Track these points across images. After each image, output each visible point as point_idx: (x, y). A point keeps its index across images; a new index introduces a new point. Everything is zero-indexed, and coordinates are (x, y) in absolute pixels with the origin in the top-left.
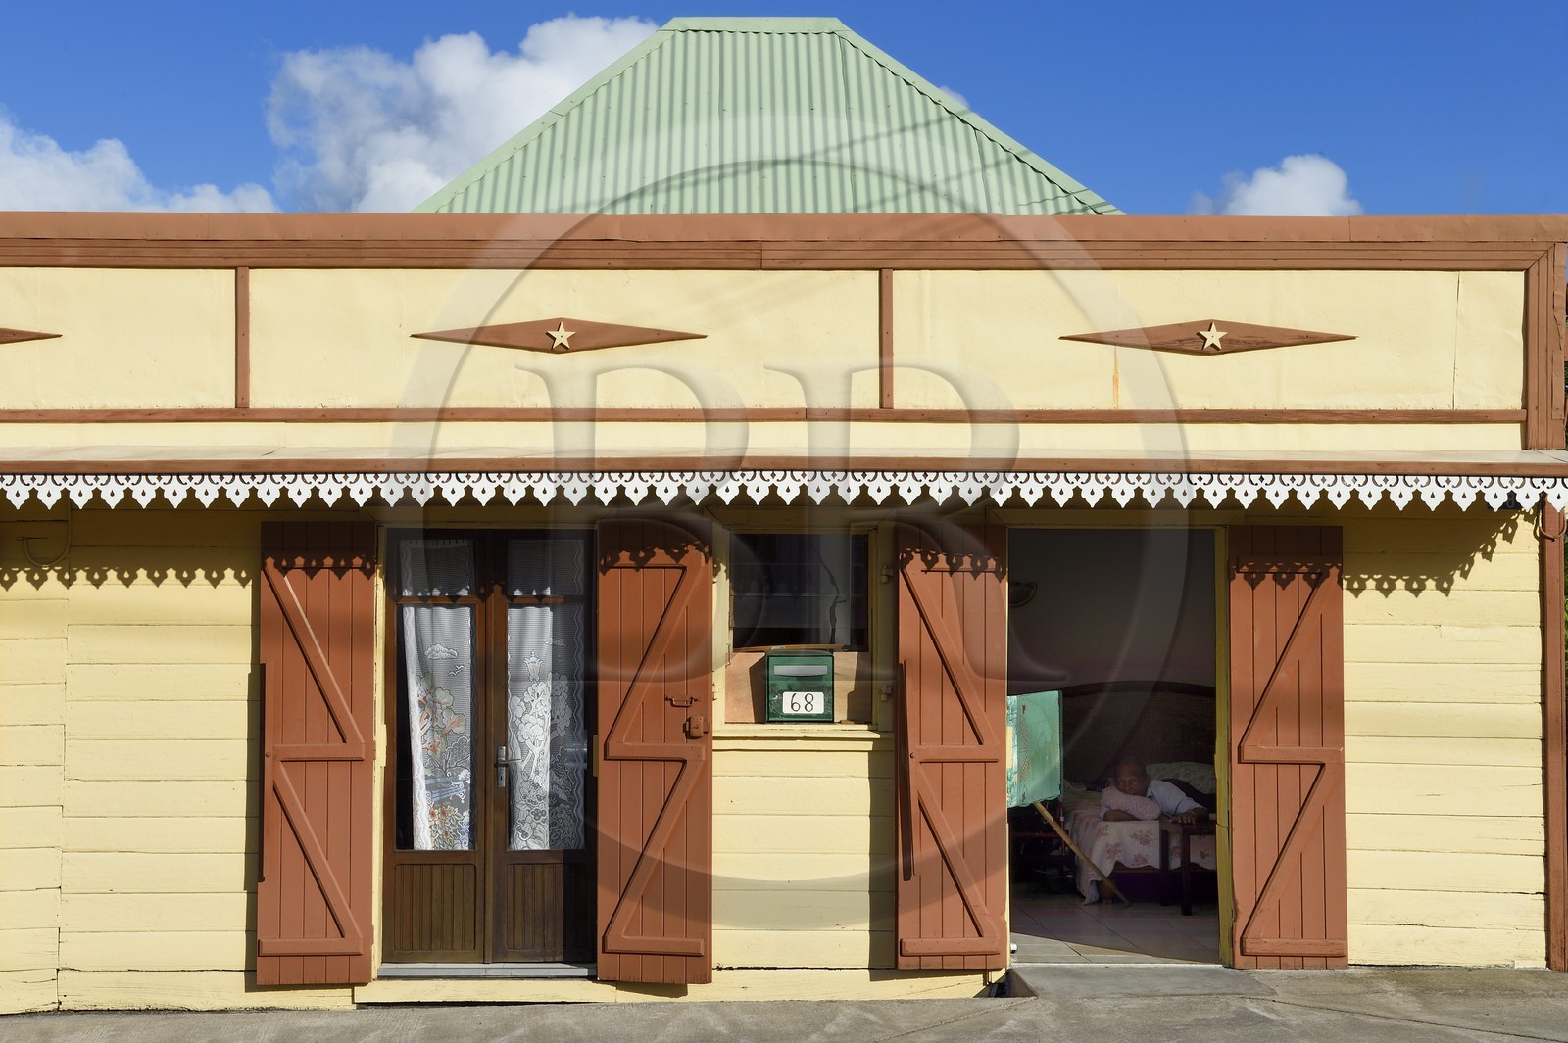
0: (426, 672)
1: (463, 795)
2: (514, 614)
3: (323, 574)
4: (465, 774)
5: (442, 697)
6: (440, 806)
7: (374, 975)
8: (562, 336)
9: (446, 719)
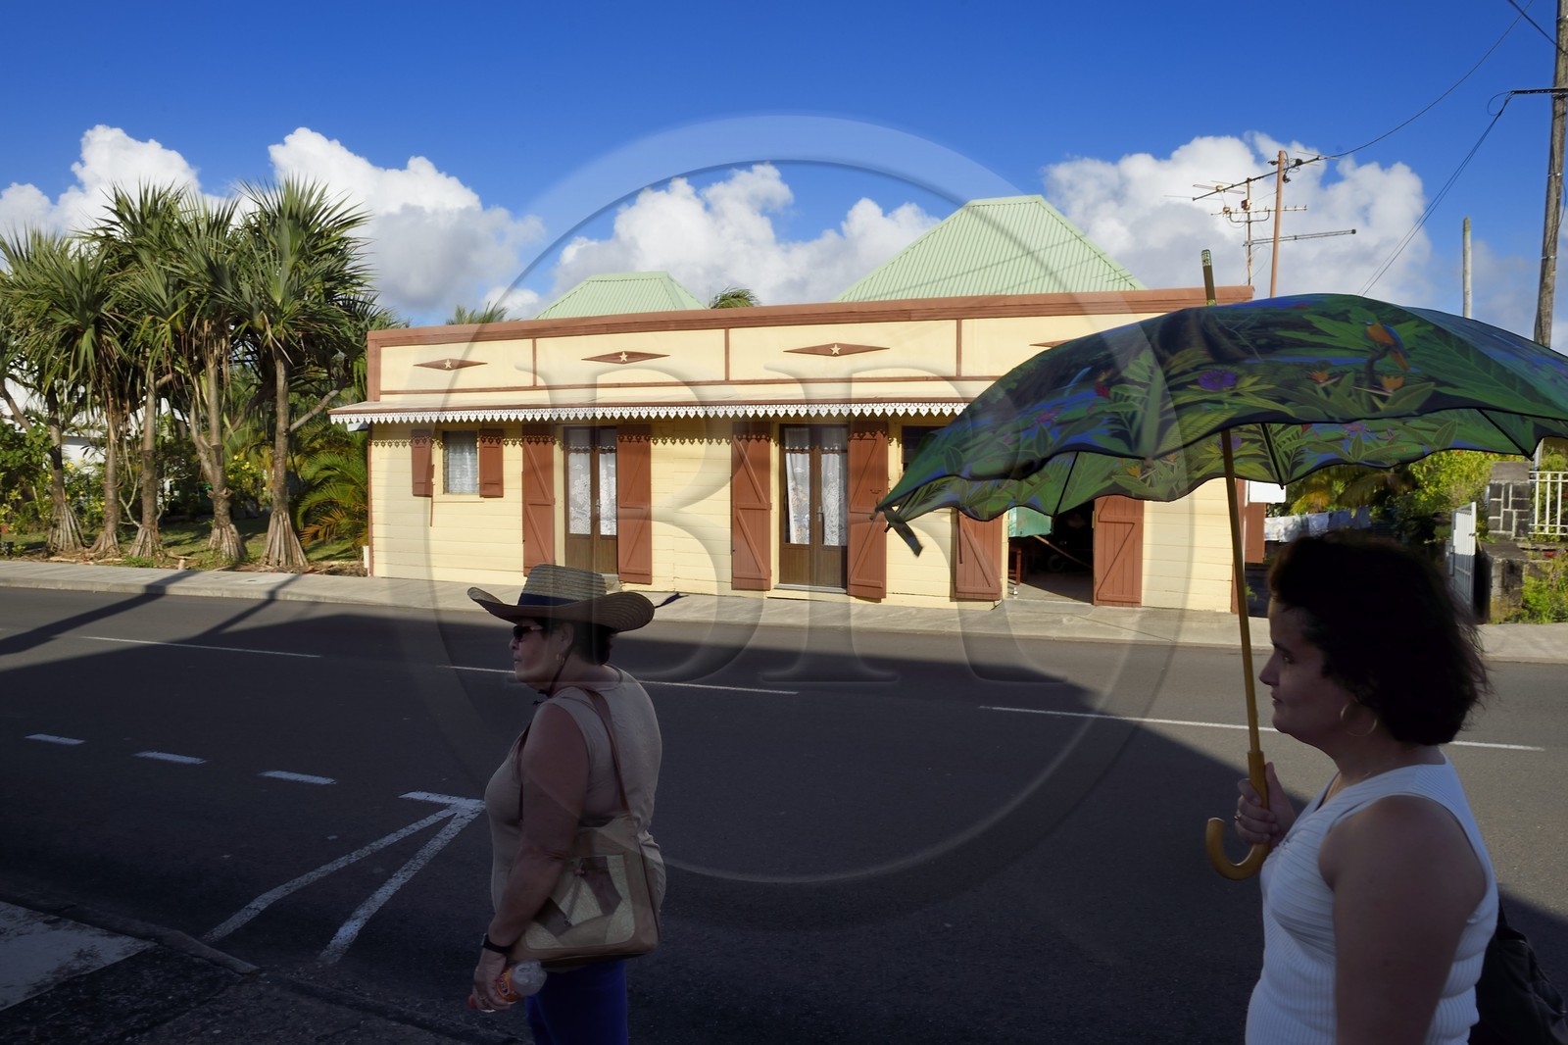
0: (795, 478)
1: (807, 524)
2: (824, 456)
3: (752, 441)
4: (808, 516)
5: (800, 487)
6: (800, 528)
7: (772, 587)
8: (836, 350)
9: (801, 495)
